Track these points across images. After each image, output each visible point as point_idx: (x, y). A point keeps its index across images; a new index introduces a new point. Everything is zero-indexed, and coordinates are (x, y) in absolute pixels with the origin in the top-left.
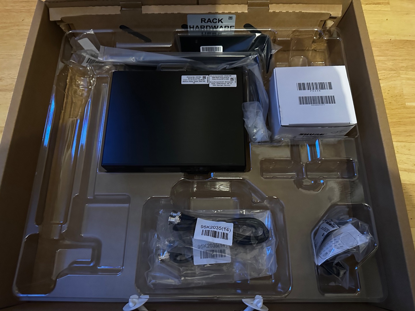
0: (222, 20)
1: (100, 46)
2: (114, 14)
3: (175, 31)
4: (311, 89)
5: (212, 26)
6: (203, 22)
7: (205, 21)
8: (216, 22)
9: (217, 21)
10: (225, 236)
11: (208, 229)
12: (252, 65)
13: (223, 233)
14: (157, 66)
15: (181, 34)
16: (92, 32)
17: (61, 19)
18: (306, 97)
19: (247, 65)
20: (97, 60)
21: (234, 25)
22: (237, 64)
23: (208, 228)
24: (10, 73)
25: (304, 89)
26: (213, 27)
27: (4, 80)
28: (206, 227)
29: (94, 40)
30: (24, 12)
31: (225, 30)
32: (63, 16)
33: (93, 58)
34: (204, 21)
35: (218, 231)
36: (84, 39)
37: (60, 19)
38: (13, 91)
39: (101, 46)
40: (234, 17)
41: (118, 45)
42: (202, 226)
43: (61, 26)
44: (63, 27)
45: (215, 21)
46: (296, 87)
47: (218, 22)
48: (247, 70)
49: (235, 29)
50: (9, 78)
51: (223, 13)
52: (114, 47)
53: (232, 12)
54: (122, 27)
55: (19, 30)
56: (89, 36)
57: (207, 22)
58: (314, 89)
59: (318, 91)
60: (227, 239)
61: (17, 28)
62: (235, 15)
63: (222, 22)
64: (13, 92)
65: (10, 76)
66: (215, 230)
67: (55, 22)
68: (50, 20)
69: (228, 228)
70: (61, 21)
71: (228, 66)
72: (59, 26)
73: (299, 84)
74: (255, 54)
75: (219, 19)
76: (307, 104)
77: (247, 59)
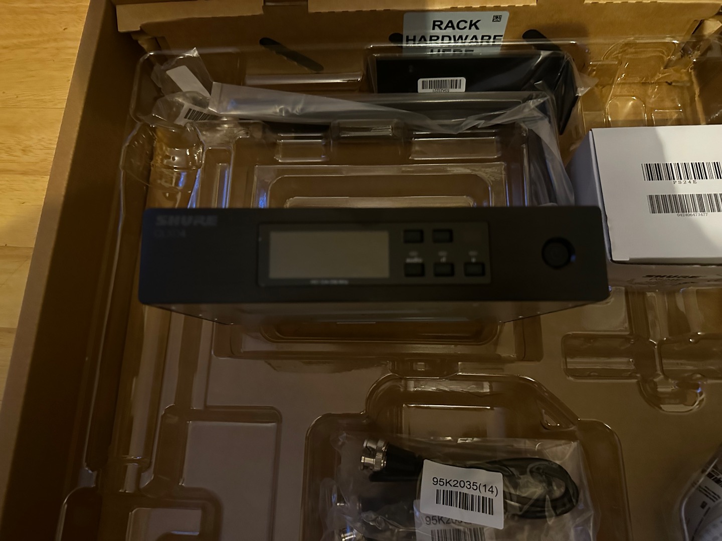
0: (478, 24)
1: (212, 83)
2: (250, 14)
3: (369, 49)
4: (674, 179)
5: (454, 37)
6: (436, 27)
7: (441, 26)
8: (465, 28)
9: (468, 25)
10: (486, 506)
11: (448, 488)
12: (534, 120)
13: (483, 497)
14: (330, 123)
15: (379, 55)
16: (194, 53)
17: (140, 27)
18: (664, 197)
19: (524, 120)
20: (205, 111)
21: (503, 34)
22: (504, 118)
23: (448, 484)
24: (43, 138)
25: (660, 178)
26: (457, 39)
27: (31, 151)
28: (445, 481)
29: (200, 69)
30: (66, 12)
31: (483, 44)
32: (145, 22)
33: (197, 109)
34: (439, 26)
35: (470, 492)
36: (178, 67)
37: (139, 29)
38: (49, 174)
39: (214, 82)
40: (506, 16)
41: (249, 82)
42: (435, 480)
43: (140, 42)
44: (144, 43)
45: (462, 25)
46: (641, 173)
47: (468, 28)
48: (526, 131)
49: (503, 42)
50: (42, 148)
51: (483, 9)
52: (240, 85)
53: (502, 6)
54: (264, 42)
55: (58, 49)
56: (189, 62)
57: (445, 29)
58: (681, 179)
59: (690, 182)
60: (491, 512)
61: (53, 44)
62: (509, 11)
63: (477, 28)
64: (49, 177)
65: (42, 143)
66: (465, 490)
67: (128, 35)
68: (119, 30)
69: (492, 487)
70: (141, 32)
71: (483, 121)
72: (137, 41)
73: (648, 167)
74: (541, 95)
75: (471, 21)
76: (667, 211)
77: (524, 107)
